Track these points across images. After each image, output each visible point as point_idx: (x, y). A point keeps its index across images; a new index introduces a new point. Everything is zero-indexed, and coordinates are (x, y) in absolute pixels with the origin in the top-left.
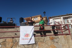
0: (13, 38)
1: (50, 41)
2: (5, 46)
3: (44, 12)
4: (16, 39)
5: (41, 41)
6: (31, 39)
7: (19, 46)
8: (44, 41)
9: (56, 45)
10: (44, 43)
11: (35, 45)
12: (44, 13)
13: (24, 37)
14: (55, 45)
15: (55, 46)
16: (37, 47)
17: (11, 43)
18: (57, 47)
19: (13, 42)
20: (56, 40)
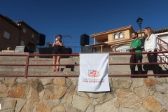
0: (66, 77)
1: (145, 88)
2: (52, 92)
3: (139, 19)
4: (73, 79)
5: (124, 88)
6: (101, 82)
7: (77, 94)
8: (132, 89)
9: (159, 98)
10: (131, 91)
11: (109, 95)
12: (138, 21)
13: (88, 77)
14: (157, 99)
15: (156, 102)
16: (115, 99)
17: (62, 88)
18: (163, 104)
19: (65, 85)
20: (160, 88)
